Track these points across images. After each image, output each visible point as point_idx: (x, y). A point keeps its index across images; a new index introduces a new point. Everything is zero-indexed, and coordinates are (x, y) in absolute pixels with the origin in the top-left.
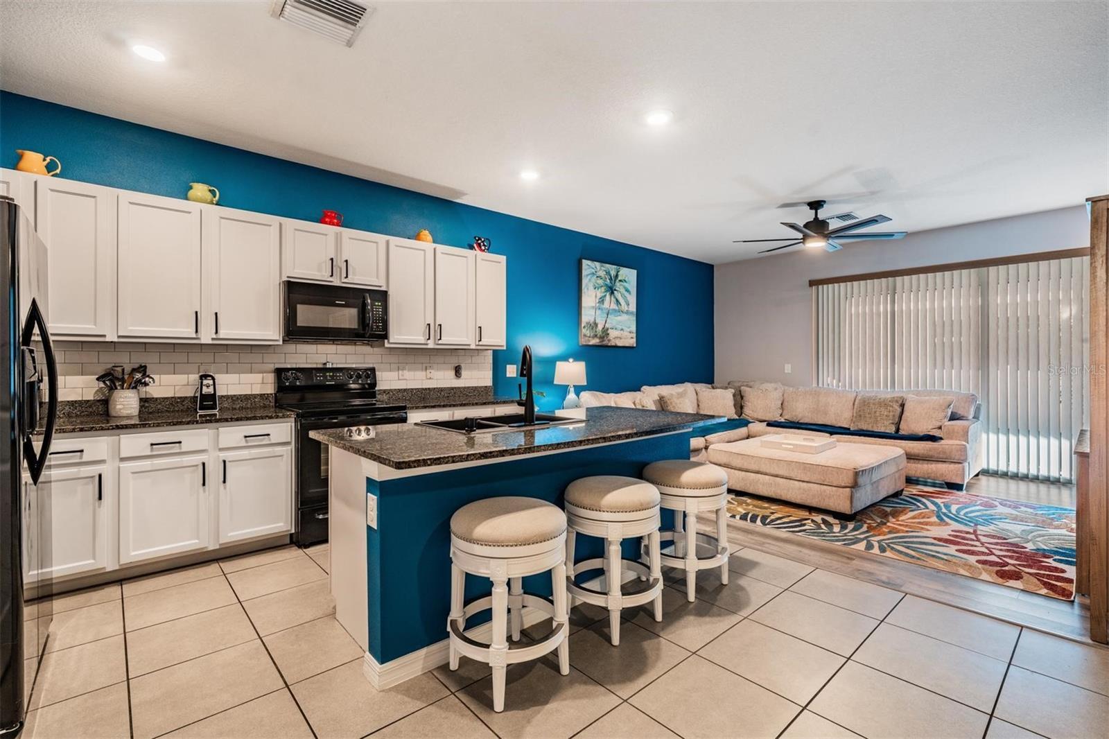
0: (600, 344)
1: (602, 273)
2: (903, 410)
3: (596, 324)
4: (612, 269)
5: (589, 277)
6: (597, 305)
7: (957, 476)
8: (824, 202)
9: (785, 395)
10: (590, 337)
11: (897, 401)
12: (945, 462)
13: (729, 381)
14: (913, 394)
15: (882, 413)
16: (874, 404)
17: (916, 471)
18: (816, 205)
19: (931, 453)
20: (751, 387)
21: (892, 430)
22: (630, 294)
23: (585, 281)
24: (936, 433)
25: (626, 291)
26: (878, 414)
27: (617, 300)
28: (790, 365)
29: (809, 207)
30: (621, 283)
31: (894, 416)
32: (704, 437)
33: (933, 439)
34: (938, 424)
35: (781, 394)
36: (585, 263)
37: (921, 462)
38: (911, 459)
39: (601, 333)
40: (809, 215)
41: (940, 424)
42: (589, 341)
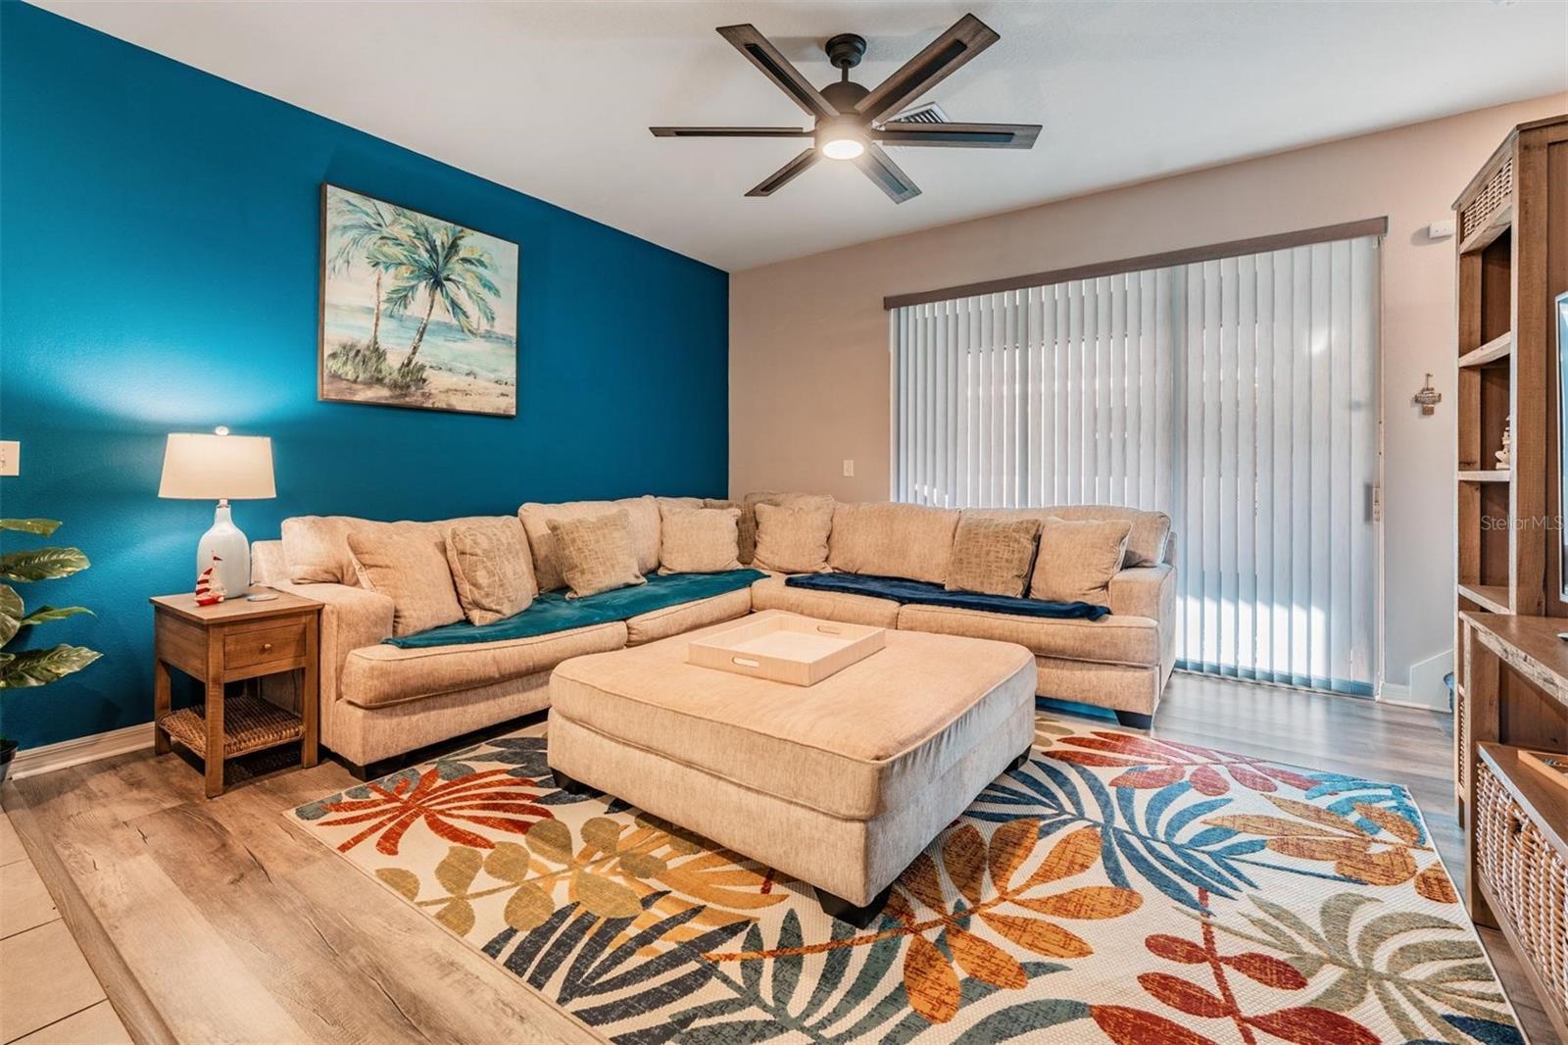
0: (391, 401)
1: (404, 234)
2: (1038, 547)
3: (380, 355)
4: (441, 231)
5: (352, 234)
6: (383, 306)
7: (1137, 697)
9: (835, 520)
10: (355, 381)
11: (1027, 531)
12: (1115, 665)
14: (1056, 515)
15: (1000, 555)
16: (986, 536)
17: (1059, 685)
19: (1088, 647)
20: (777, 505)
21: (1015, 590)
22: (497, 293)
23: (334, 244)
24: (1096, 599)
25: (485, 286)
26: (992, 554)
27: (454, 304)
28: (851, 462)
30: (468, 266)
31: (1021, 560)
32: (625, 620)
33: (1091, 613)
34: (1102, 578)
35: (827, 518)
36: (335, 195)
37: (1069, 664)
38: (1050, 658)
39: (395, 375)
41: (1106, 578)
42: (354, 392)
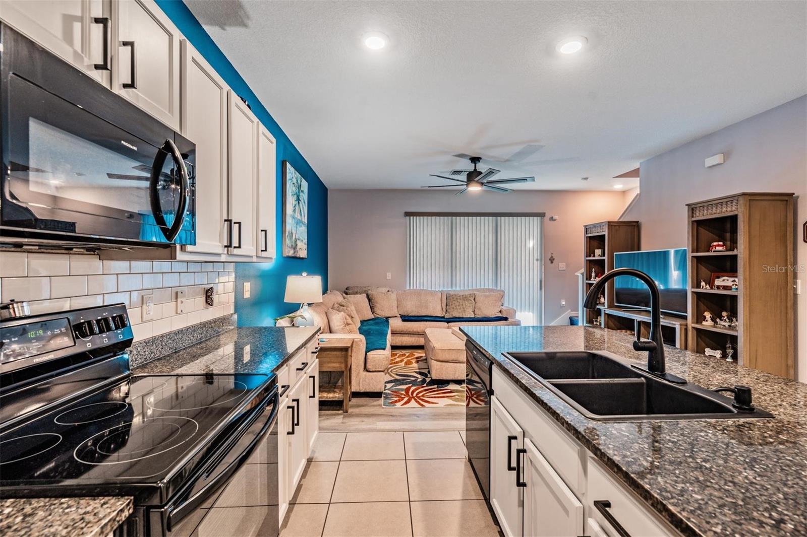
0: (294, 255)
1: (295, 181)
2: (475, 302)
3: (292, 234)
4: (299, 178)
5: (290, 183)
6: (293, 214)
8: (481, 158)
10: (290, 247)
13: (346, 287)
18: (475, 160)
22: (305, 205)
23: (288, 186)
25: (304, 202)
27: (300, 210)
28: (390, 273)
29: (470, 161)
30: (302, 193)
34: (499, 310)
36: (288, 166)
39: (294, 244)
40: (470, 167)
42: (289, 252)
